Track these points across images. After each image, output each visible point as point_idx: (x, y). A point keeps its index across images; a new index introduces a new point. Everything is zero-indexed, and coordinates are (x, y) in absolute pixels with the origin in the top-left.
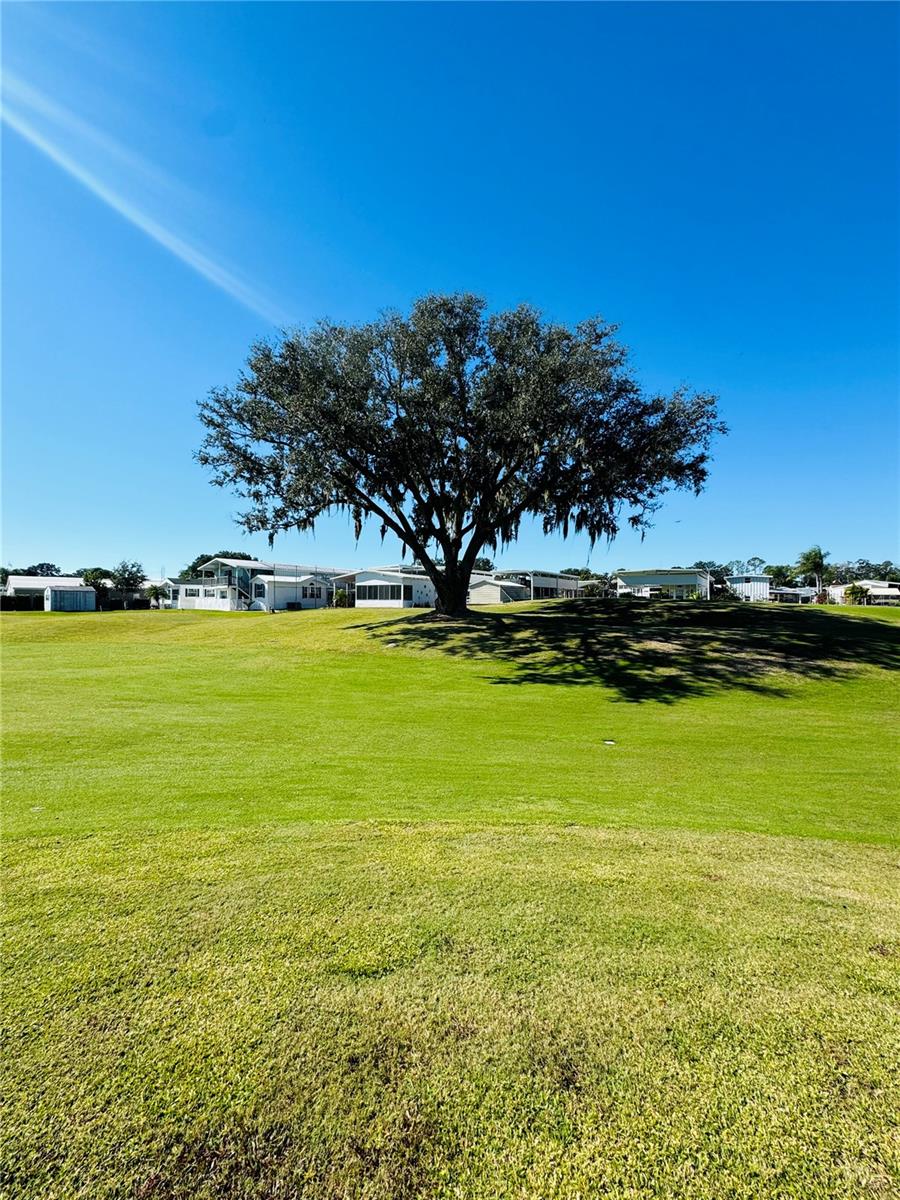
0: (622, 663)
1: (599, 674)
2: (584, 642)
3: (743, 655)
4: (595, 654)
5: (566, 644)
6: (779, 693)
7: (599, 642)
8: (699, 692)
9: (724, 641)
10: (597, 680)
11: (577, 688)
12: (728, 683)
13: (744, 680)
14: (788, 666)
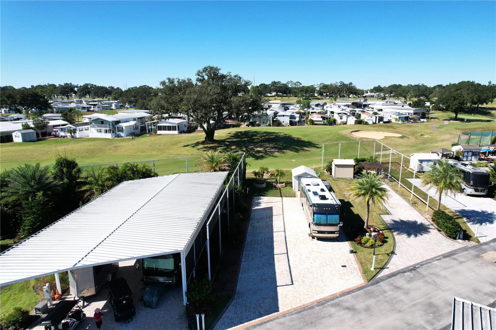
0: (254, 153)
1: (251, 155)
2: (246, 149)
3: (273, 150)
4: (249, 151)
5: (243, 149)
6: (276, 157)
7: (249, 149)
8: (266, 158)
9: (270, 147)
10: (251, 157)
11: (248, 158)
12: (270, 156)
13: (272, 155)
14: (278, 152)
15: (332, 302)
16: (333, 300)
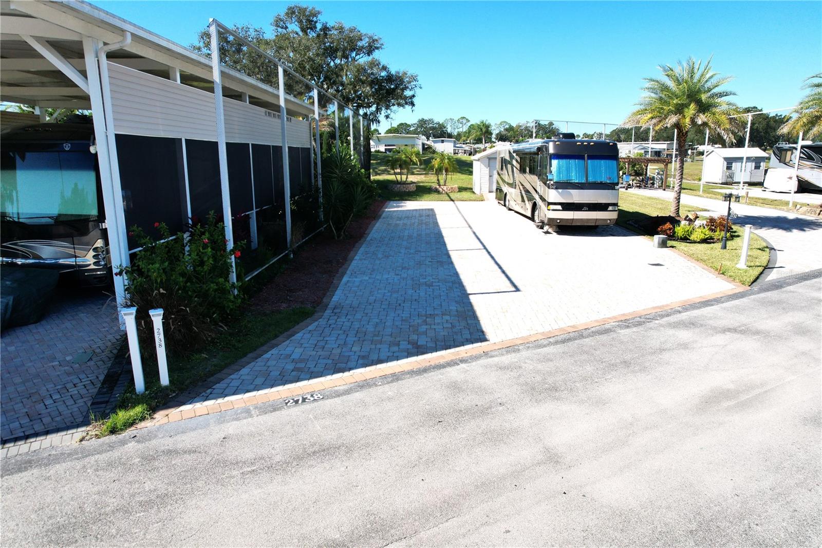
15: (666, 319)
16: (668, 315)
